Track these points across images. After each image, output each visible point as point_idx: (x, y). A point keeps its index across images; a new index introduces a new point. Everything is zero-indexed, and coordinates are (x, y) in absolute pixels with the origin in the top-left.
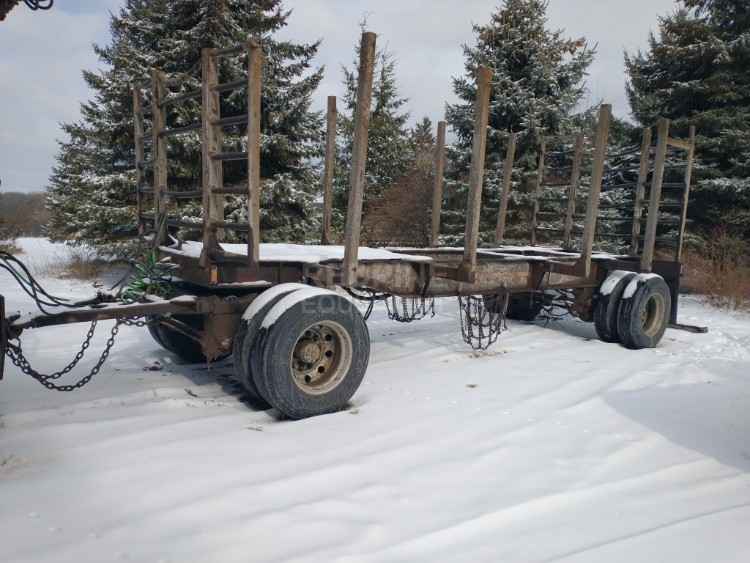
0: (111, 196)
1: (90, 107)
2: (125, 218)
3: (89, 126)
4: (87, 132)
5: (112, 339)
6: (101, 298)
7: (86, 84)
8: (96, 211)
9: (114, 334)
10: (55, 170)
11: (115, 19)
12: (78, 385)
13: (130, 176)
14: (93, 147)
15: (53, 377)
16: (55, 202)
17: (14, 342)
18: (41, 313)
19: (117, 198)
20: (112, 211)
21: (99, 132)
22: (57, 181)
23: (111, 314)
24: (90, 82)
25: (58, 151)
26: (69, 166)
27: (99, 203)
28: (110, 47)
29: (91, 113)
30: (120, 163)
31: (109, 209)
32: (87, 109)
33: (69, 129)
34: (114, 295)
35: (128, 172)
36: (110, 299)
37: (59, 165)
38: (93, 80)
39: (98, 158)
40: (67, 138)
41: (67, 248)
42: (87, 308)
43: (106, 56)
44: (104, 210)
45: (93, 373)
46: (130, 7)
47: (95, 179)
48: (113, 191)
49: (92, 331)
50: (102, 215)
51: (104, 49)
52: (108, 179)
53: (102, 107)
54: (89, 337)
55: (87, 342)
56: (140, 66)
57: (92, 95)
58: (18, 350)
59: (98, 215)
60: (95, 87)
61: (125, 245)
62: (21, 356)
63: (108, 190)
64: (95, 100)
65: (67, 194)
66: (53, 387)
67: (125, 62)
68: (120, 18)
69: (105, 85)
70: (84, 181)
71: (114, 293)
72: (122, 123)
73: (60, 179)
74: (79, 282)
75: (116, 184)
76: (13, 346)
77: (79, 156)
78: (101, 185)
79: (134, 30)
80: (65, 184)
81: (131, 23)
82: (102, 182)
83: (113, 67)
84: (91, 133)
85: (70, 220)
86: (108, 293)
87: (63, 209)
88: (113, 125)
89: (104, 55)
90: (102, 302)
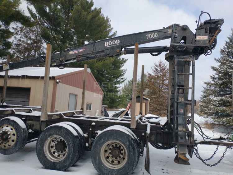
0: (219, 104)
1: (213, 76)
2: (224, 111)
3: (212, 82)
4: (211, 84)
5: (225, 153)
6: (221, 138)
7: (212, 70)
8: (215, 108)
9: (225, 151)
10: (201, 95)
11: (221, 50)
12: (213, 165)
13: (226, 97)
14: (213, 88)
15: (205, 160)
16: (201, 105)
17: (196, 148)
18: (203, 140)
19: (221, 104)
20: (220, 109)
21: (216, 84)
22: (202, 98)
23: (225, 144)
24: (213, 69)
25: (203, 90)
26: (206, 94)
27: (215, 106)
28: (220, 58)
29: (213, 78)
30: (222, 93)
31: (219, 108)
32: (212, 77)
33: (206, 83)
34: (226, 138)
35: (226, 96)
36: (224, 139)
37: (203, 94)
38: (214, 69)
39: (215, 92)
40: (205, 86)
41: (204, 118)
42: (217, 141)
43: (218, 61)
44: (217, 108)
45: (218, 163)
46: (226, 45)
47: (215, 99)
48: (220, 102)
49: (217, 148)
50: (216, 110)
51: (218, 59)
52: (219, 98)
53: (217, 76)
54: (216, 150)
55: (216, 152)
56: (231, 63)
57: (214, 73)
58: (197, 150)
59: (215, 109)
60: (214, 70)
61: (224, 120)
62: (197, 152)
63: (219, 102)
64: (215, 74)
65: (205, 102)
66: (206, 164)
67: (226, 62)
68: (223, 49)
69: (219, 70)
70: (211, 99)
71: (226, 137)
72: (223, 81)
73: (203, 98)
74: (208, 130)
75: (222, 100)
76: (195, 149)
77: (209, 91)
78: (216, 100)
79: (228, 52)
80: (204, 99)
81: (227, 50)
82: (217, 99)
83: (220, 64)
84: (213, 84)
85: (206, 110)
86: (224, 137)
87: (204, 107)
88: (221, 82)
89: (217, 60)
90: (222, 140)
